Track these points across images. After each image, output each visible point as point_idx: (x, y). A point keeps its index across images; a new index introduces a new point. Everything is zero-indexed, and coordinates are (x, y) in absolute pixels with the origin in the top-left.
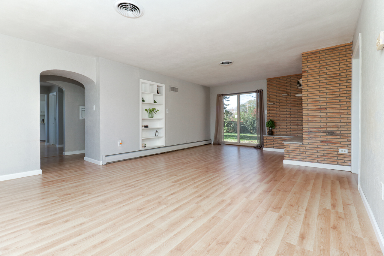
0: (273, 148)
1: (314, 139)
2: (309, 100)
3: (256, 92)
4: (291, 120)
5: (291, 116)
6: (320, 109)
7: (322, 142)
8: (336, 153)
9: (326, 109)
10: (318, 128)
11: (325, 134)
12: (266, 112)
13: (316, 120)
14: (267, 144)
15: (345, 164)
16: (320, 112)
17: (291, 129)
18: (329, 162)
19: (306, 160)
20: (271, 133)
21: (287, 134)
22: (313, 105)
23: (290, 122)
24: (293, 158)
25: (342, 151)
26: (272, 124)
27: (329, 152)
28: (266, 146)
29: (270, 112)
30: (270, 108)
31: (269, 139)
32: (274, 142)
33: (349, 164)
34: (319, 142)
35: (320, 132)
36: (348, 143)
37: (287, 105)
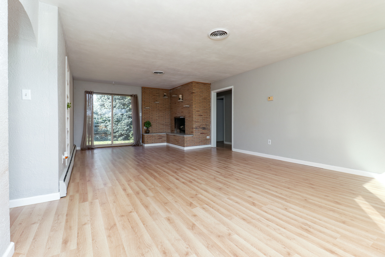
0: (152, 143)
1: (198, 132)
2: (196, 110)
3: (131, 96)
4: (159, 121)
5: (159, 118)
6: (200, 115)
7: (201, 133)
8: (205, 139)
9: (202, 115)
10: (199, 126)
11: (202, 129)
12: (140, 115)
13: (198, 122)
14: (147, 141)
15: (209, 144)
16: (200, 117)
17: (159, 128)
18: (203, 144)
19: (195, 145)
20: (147, 132)
21: (156, 132)
22: (197, 113)
23: (159, 123)
24: (189, 145)
25: (208, 137)
26: (148, 124)
27: (204, 139)
28: (147, 142)
29: (145, 115)
30: (145, 111)
31: (149, 136)
32: (153, 139)
33: (210, 143)
34: (200, 134)
35: (200, 128)
36: (209, 133)
37: (157, 110)
